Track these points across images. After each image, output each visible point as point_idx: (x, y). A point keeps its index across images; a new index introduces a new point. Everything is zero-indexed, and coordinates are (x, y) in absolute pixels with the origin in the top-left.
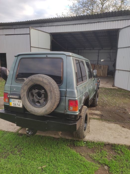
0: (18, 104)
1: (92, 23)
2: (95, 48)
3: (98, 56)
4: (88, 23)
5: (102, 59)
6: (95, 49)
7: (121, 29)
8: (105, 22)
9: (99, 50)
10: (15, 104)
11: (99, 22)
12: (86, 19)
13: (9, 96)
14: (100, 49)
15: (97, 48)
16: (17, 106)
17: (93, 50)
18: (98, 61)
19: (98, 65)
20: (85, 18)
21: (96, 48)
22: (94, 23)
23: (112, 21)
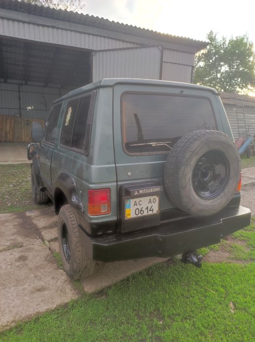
0: (147, 208)
1: (39, 25)
2: (9, 81)
3: (20, 98)
4: (29, 23)
5: (29, 106)
6: (10, 83)
7: (96, 51)
8: (67, 30)
9: (19, 85)
10: (141, 211)
11: (53, 27)
12: (23, 12)
13: (138, 192)
14: (22, 84)
15: (15, 81)
16: (145, 213)
17: (6, 84)
18: (20, 109)
19: (21, 117)
20: (22, 10)
21: (11, 81)
22: (44, 26)
23: (78, 32)
